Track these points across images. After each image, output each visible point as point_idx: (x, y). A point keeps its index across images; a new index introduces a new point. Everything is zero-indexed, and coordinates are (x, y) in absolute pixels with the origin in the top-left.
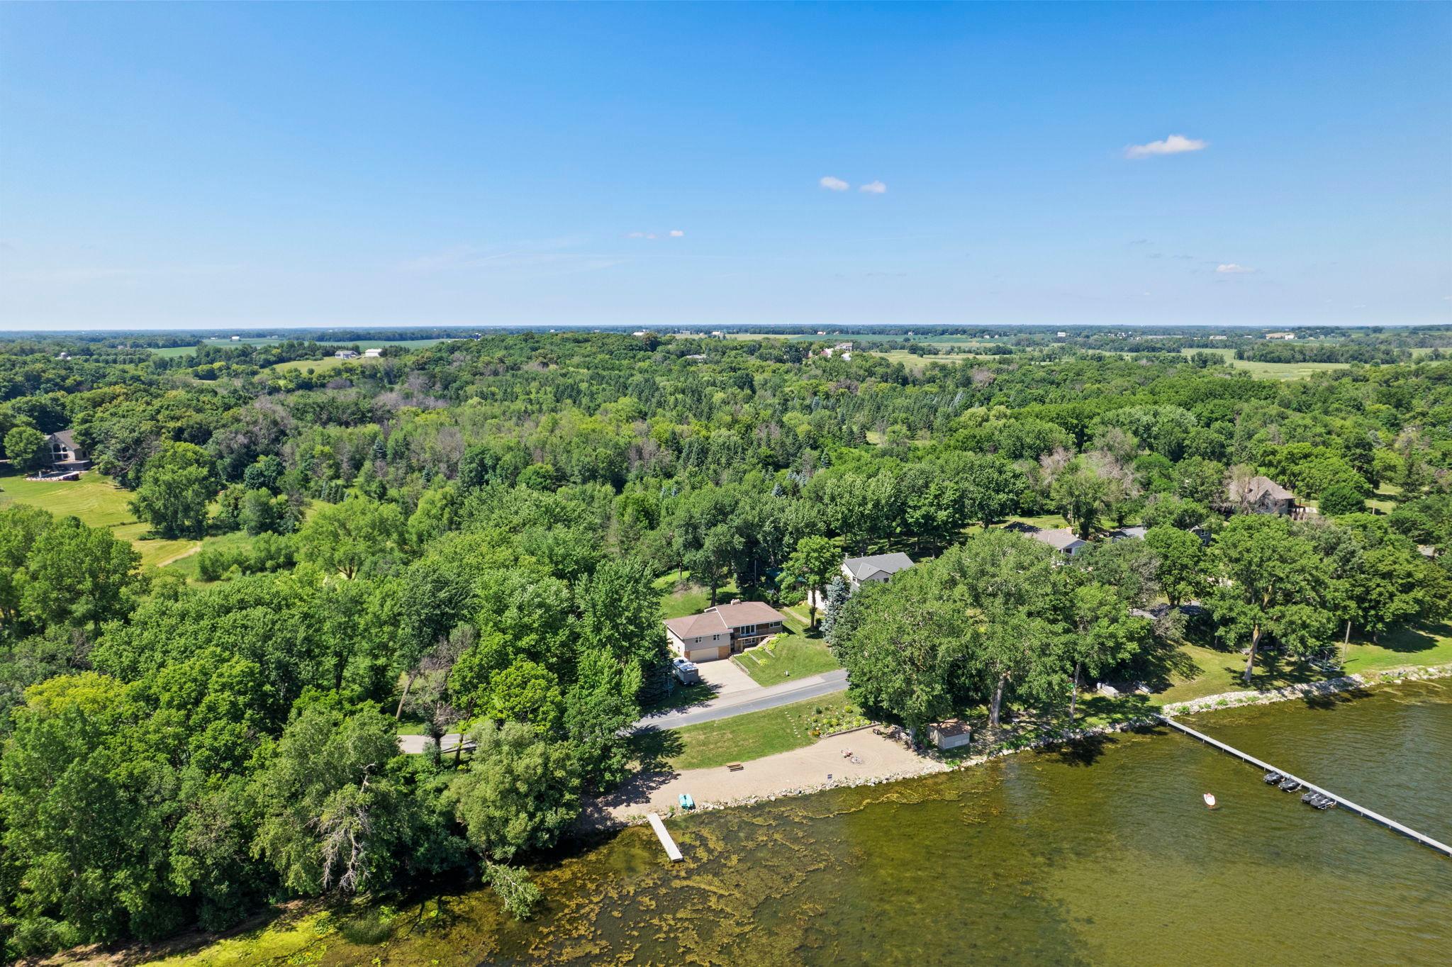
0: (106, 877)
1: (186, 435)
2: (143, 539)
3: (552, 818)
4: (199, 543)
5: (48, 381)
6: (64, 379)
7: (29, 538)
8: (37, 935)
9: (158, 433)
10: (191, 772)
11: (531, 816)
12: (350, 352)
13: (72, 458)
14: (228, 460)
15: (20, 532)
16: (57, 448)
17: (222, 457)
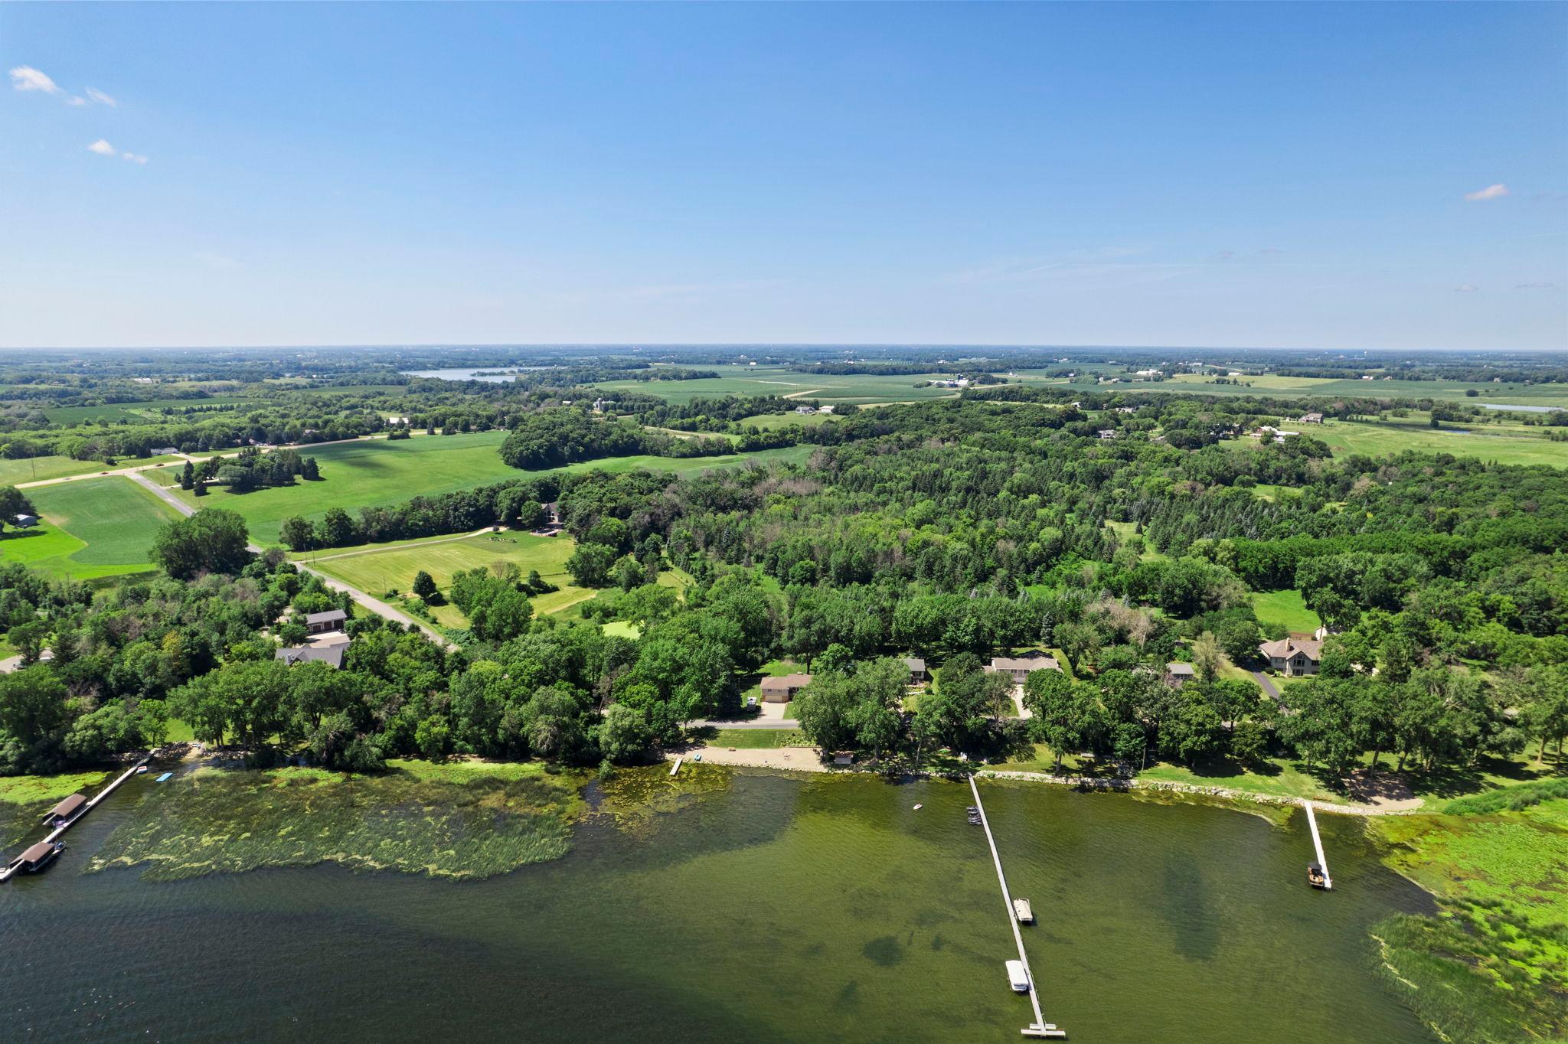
0: (479, 730)
1: (618, 512)
2: (570, 585)
3: (630, 747)
4: (597, 591)
5: (573, 439)
6: (583, 437)
7: (495, 594)
8: (462, 747)
9: (599, 512)
10: (510, 703)
11: (621, 745)
12: (807, 408)
13: (556, 521)
14: (638, 532)
15: (492, 591)
16: (549, 513)
17: (635, 529)
